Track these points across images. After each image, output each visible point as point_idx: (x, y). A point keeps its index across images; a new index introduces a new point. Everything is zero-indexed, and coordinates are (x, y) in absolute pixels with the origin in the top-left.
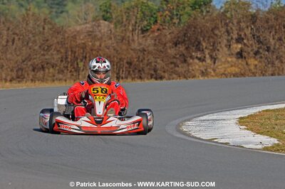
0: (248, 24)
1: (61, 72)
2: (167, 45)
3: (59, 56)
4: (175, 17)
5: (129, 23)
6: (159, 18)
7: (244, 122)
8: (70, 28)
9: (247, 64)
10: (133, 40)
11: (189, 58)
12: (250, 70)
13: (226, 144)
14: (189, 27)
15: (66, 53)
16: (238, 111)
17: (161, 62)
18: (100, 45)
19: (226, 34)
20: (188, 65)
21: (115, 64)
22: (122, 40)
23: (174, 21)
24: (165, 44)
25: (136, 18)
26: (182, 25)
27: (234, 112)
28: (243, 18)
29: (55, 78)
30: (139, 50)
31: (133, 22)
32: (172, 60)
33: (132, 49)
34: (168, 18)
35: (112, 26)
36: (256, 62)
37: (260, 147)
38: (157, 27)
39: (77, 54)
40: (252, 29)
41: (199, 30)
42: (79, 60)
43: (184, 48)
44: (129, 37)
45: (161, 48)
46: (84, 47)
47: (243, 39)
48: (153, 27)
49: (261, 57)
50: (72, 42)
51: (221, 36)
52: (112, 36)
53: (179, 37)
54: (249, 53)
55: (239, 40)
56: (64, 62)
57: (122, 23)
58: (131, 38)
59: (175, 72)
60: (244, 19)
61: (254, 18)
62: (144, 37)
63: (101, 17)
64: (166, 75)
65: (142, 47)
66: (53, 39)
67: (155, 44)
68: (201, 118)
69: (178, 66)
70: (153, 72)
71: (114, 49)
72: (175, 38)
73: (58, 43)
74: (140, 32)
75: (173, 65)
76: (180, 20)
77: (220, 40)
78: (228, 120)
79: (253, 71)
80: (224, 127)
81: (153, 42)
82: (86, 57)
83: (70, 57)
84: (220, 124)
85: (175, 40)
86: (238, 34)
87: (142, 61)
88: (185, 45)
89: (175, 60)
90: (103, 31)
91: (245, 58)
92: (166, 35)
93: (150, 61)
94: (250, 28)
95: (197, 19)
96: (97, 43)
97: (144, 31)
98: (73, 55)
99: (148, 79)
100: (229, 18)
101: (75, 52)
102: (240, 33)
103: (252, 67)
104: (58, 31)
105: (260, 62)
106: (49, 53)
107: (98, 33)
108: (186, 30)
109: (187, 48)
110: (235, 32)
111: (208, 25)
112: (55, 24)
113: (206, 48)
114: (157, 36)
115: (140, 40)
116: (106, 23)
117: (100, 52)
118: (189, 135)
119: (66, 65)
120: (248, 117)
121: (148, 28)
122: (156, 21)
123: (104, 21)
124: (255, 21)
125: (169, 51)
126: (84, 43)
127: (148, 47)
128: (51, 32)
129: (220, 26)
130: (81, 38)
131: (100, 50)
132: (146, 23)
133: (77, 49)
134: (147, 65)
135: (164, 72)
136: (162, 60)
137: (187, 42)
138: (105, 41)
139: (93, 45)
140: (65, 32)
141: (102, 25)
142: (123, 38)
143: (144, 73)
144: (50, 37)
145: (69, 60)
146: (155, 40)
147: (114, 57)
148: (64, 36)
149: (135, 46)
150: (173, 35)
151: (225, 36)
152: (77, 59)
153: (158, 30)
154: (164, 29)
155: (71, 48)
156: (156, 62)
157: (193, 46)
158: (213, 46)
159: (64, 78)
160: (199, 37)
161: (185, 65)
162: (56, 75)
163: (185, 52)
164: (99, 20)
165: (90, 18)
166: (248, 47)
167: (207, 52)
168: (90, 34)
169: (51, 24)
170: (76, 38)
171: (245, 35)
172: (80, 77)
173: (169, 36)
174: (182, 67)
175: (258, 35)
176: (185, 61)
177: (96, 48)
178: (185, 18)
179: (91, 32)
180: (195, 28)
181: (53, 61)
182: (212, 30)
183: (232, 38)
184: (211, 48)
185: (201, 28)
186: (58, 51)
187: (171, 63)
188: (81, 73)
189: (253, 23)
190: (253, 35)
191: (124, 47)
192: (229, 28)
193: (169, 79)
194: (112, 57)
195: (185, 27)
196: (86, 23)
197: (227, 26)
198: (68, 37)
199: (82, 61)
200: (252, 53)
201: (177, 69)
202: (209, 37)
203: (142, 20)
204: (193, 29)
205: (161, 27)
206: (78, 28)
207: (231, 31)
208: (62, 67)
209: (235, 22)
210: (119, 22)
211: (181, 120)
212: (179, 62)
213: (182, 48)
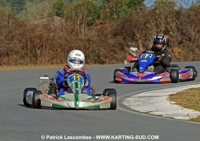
0: (174, 19)
1: (22, 57)
2: (108, 36)
3: (21, 45)
4: (115, 14)
5: (77, 19)
6: (102, 14)
7: (173, 98)
8: (30, 23)
9: (173, 51)
10: (81, 32)
11: (126, 47)
12: (175, 56)
13: (160, 116)
14: (126, 21)
15: (26, 42)
16: (169, 89)
17: (103, 50)
18: (54, 37)
19: (156, 27)
20: (125, 52)
21: (66, 51)
22: (72, 33)
23: (114, 16)
24: (106, 35)
25: (83, 14)
26: (120, 20)
27: (165, 90)
28: (169, 14)
29: (17, 63)
30: (86, 40)
31: (81, 17)
32: (112, 48)
33: (79, 40)
34: (109, 14)
35: (64, 21)
36: (180, 50)
37: (187, 118)
38: (100, 21)
39: (35, 44)
40: (176, 23)
41: (134, 24)
42: (37, 49)
43: (122, 38)
44: (77, 29)
45: (103, 38)
46: (41, 37)
47: (169, 31)
48: (96, 21)
49: (184, 46)
50: (32, 34)
51: (152, 29)
52: (64, 29)
53: (117, 30)
54: (174, 43)
55: (166, 32)
56: (25, 50)
57: (72, 18)
58: (79, 31)
59: (115, 58)
60: (171, 15)
61: (178, 14)
62: (89, 29)
63: (55, 13)
64: (107, 60)
65: (87, 37)
66: (16, 31)
67: (98, 35)
68: (139, 95)
69: (117, 53)
70: (97, 58)
71: (65, 40)
72: (114, 30)
73: (20, 34)
74: (86, 25)
75: (113, 52)
76: (119, 16)
77: (151, 32)
78: (160, 96)
79: (177, 57)
80: (158, 102)
81: (96, 33)
82: (42, 46)
83: (29, 46)
84: (154, 100)
85: (115, 32)
86: (165, 27)
87: (88, 49)
88: (123, 36)
89: (114, 48)
90: (56, 25)
91: (171, 46)
92: (107, 28)
93: (94, 49)
94: (175, 22)
95: (132, 15)
96: (52, 35)
97: (89, 25)
98: (32, 44)
99: (92, 63)
100: (158, 15)
101: (34, 42)
102: (167, 27)
103: (177, 54)
104: (20, 25)
105: (183, 50)
106: (13, 43)
107: (52, 26)
108: (123, 24)
109: (124, 39)
110: (163, 26)
111: (141, 20)
112: (18, 19)
113: (139, 38)
114: (100, 29)
115: (86, 32)
116: (59, 18)
117: (54, 42)
118: (130, 109)
119: (26, 52)
120: (176, 94)
121: (93, 22)
122: (99, 17)
123: (57, 17)
124: (180, 17)
125: (110, 41)
126: (40, 35)
127: (93, 37)
128: (14, 26)
129: (151, 21)
130: (39, 30)
131: (54, 40)
132: (91, 18)
133: (35, 39)
134: (92, 52)
135: (106, 58)
136: (104, 49)
137: (124, 34)
138: (58, 33)
139: (48, 36)
140: (26, 25)
141: (55, 19)
142: (73, 31)
143: (89, 58)
144: (13, 29)
145: (29, 48)
146: (99, 32)
147: (65, 45)
148: (25, 28)
149: (82, 36)
150: (113, 28)
151: (155, 29)
152: (35, 47)
153: (101, 23)
154: (105, 23)
155: (31, 38)
156: (99, 50)
157: (129, 37)
158: (145, 36)
159: (25, 62)
160: (134, 29)
161: (123, 52)
162: (19, 60)
163: (122, 42)
164: (53, 16)
165: (46, 14)
166: (173, 37)
167: (140, 42)
168: (46, 27)
169: (14, 19)
170: (34, 31)
171: (171, 28)
172: (38, 62)
173: (109, 29)
174: (120, 54)
175: (181, 28)
176: (123, 49)
177: (50, 38)
178: (122, 14)
179: (46, 25)
180: (130, 22)
181: (16, 49)
182: (145, 24)
183: (160, 31)
184: (144, 38)
185: (135, 22)
186: (20, 41)
187: (112, 51)
188: (38, 58)
189: (178, 19)
190: (178, 28)
191: (73, 38)
192: (158, 22)
193: (110, 64)
194: (64, 46)
195: (123, 22)
196: (43, 18)
197: (157, 21)
198: (28, 30)
199: (39, 48)
200: (176, 42)
201: (116, 55)
202: (142, 30)
203: (88, 16)
204: (129, 23)
205: (103, 22)
206: (36, 22)
207: (159, 25)
208: (23, 53)
209: (163, 17)
210: (69, 18)
211: (122, 96)
212: (117, 50)
213: (120, 39)
